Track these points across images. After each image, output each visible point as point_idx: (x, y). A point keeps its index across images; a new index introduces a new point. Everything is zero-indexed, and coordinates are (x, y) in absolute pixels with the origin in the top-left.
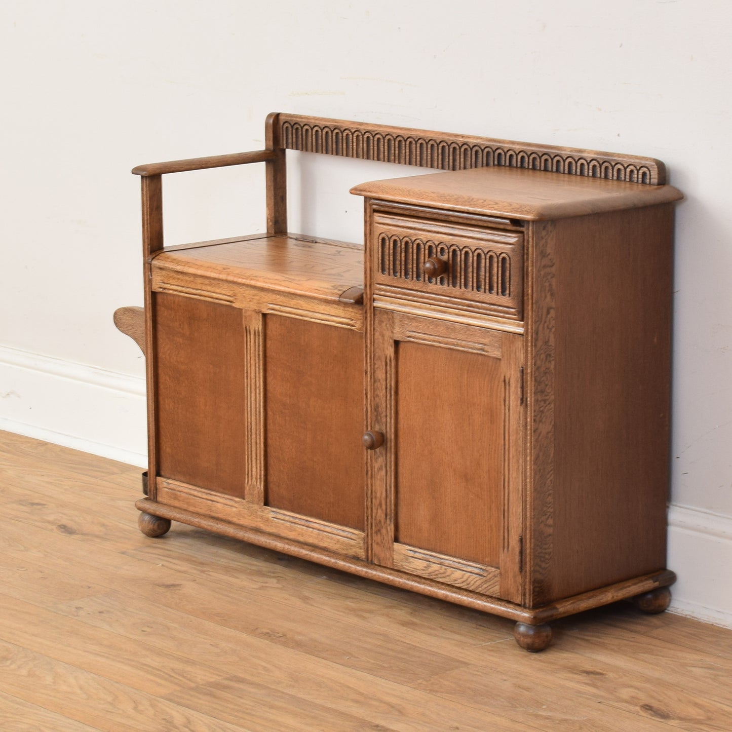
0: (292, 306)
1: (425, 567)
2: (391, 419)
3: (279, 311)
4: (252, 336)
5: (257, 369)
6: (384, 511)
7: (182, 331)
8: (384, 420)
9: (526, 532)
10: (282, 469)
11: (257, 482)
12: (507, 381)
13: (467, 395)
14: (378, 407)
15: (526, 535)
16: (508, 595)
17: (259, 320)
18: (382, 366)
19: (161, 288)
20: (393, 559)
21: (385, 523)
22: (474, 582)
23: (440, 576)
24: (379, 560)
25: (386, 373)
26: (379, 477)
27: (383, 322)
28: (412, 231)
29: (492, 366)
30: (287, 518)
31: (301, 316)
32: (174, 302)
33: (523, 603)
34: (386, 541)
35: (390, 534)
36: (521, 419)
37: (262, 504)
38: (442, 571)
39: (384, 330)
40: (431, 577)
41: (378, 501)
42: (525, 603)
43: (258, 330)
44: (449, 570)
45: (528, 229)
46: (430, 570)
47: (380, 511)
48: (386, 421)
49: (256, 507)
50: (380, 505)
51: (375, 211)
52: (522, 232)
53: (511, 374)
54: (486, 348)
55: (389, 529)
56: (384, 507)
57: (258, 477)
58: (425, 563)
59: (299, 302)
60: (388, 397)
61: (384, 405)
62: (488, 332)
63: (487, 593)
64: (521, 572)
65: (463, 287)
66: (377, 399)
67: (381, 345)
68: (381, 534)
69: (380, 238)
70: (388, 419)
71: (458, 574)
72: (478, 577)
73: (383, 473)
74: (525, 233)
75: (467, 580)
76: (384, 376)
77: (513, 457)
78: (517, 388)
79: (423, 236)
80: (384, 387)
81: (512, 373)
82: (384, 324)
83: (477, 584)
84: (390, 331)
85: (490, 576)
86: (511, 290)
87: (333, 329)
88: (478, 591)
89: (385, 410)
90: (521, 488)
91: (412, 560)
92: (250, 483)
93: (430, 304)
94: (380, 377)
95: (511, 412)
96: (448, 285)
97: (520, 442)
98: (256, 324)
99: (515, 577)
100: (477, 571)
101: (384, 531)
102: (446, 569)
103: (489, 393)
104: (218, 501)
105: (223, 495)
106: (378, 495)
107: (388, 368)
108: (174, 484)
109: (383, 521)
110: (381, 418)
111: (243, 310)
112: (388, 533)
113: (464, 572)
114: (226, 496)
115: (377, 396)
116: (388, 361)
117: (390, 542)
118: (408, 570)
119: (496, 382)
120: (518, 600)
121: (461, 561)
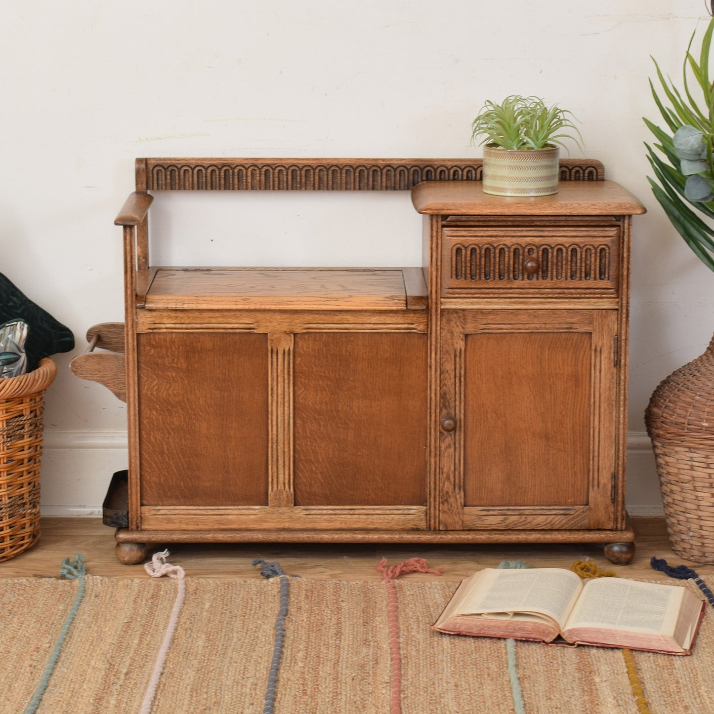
0: (335, 322)
1: (501, 521)
2: (460, 403)
3: (316, 329)
4: (280, 357)
5: (286, 386)
6: (453, 483)
7: (175, 366)
8: (452, 404)
9: (618, 469)
10: (314, 469)
11: (285, 487)
12: (599, 349)
13: (549, 369)
14: (445, 394)
15: (618, 472)
16: (599, 524)
17: (291, 341)
18: (451, 358)
19: (150, 329)
20: (463, 521)
21: (453, 493)
22: (559, 521)
23: (519, 524)
24: (446, 525)
25: (455, 364)
26: (446, 454)
27: (451, 321)
28: (493, 239)
29: (578, 339)
30: (324, 512)
31: (346, 329)
32: (165, 340)
33: (615, 527)
34: (454, 507)
35: (459, 501)
36: (615, 378)
37: (293, 505)
38: (521, 520)
39: (453, 327)
40: (509, 528)
41: (445, 475)
42: (617, 527)
43: (289, 350)
44: (530, 518)
45: (624, 222)
46: (507, 522)
47: (447, 484)
48: (455, 405)
49: (284, 509)
50: (448, 478)
51: (443, 226)
52: (619, 226)
53: (603, 343)
54: (575, 326)
55: (458, 497)
56: (452, 479)
57: (287, 481)
58: (501, 518)
59: (345, 317)
60: (458, 384)
61: (453, 392)
62: (577, 312)
63: (574, 528)
64: (613, 503)
65: (555, 279)
66: (444, 388)
67: (450, 341)
68: (448, 503)
69: (455, 248)
70: (457, 403)
71: (541, 519)
72: (564, 517)
73: (452, 450)
74: (621, 225)
75: (551, 521)
76: (453, 368)
77: (605, 410)
78: (610, 353)
79: (508, 241)
80: (453, 376)
81: (605, 342)
82: (453, 323)
83: (563, 522)
84: (461, 328)
85: (579, 512)
86: (611, 274)
87: (384, 335)
88: (564, 528)
89: (453, 395)
90: (614, 436)
91: (486, 518)
92: (275, 488)
93: (510, 298)
94: (448, 368)
95: (603, 374)
96: (538, 279)
97: (613, 398)
98: (287, 344)
99: (606, 507)
100: (562, 512)
101: (452, 500)
102: (526, 518)
103: (573, 363)
104: (229, 513)
105: (236, 507)
106: (445, 470)
107: (458, 359)
108: (164, 510)
109: (450, 493)
110: (449, 404)
111: (269, 334)
112: (457, 502)
113: (547, 516)
114: (240, 507)
115: (445, 385)
116: (458, 353)
117: (459, 507)
118: (481, 527)
119: (582, 352)
120: (610, 525)
121: (544, 507)
